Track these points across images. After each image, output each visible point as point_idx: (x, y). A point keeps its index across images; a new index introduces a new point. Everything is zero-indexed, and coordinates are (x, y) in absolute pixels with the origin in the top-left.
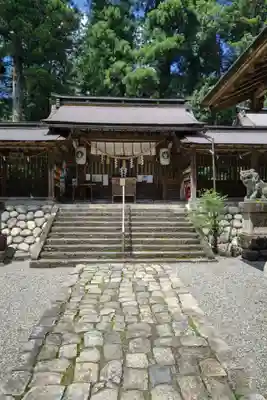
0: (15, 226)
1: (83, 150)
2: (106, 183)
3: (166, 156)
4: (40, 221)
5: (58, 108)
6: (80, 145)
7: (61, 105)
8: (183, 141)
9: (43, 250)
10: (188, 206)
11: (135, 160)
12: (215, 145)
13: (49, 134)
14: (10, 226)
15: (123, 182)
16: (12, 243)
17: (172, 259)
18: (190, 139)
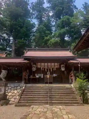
0: (10, 92)
1: (35, 66)
2: (42, 77)
3: (63, 67)
4: (19, 90)
5: (27, 52)
6: (34, 64)
7: (28, 51)
8: (69, 62)
9: (19, 100)
10: (72, 85)
11: (53, 69)
12: (80, 63)
13: (24, 60)
14: (8, 92)
15: (48, 76)
16: (9, 98)
17: (66, 104)
18: (71, 61)
